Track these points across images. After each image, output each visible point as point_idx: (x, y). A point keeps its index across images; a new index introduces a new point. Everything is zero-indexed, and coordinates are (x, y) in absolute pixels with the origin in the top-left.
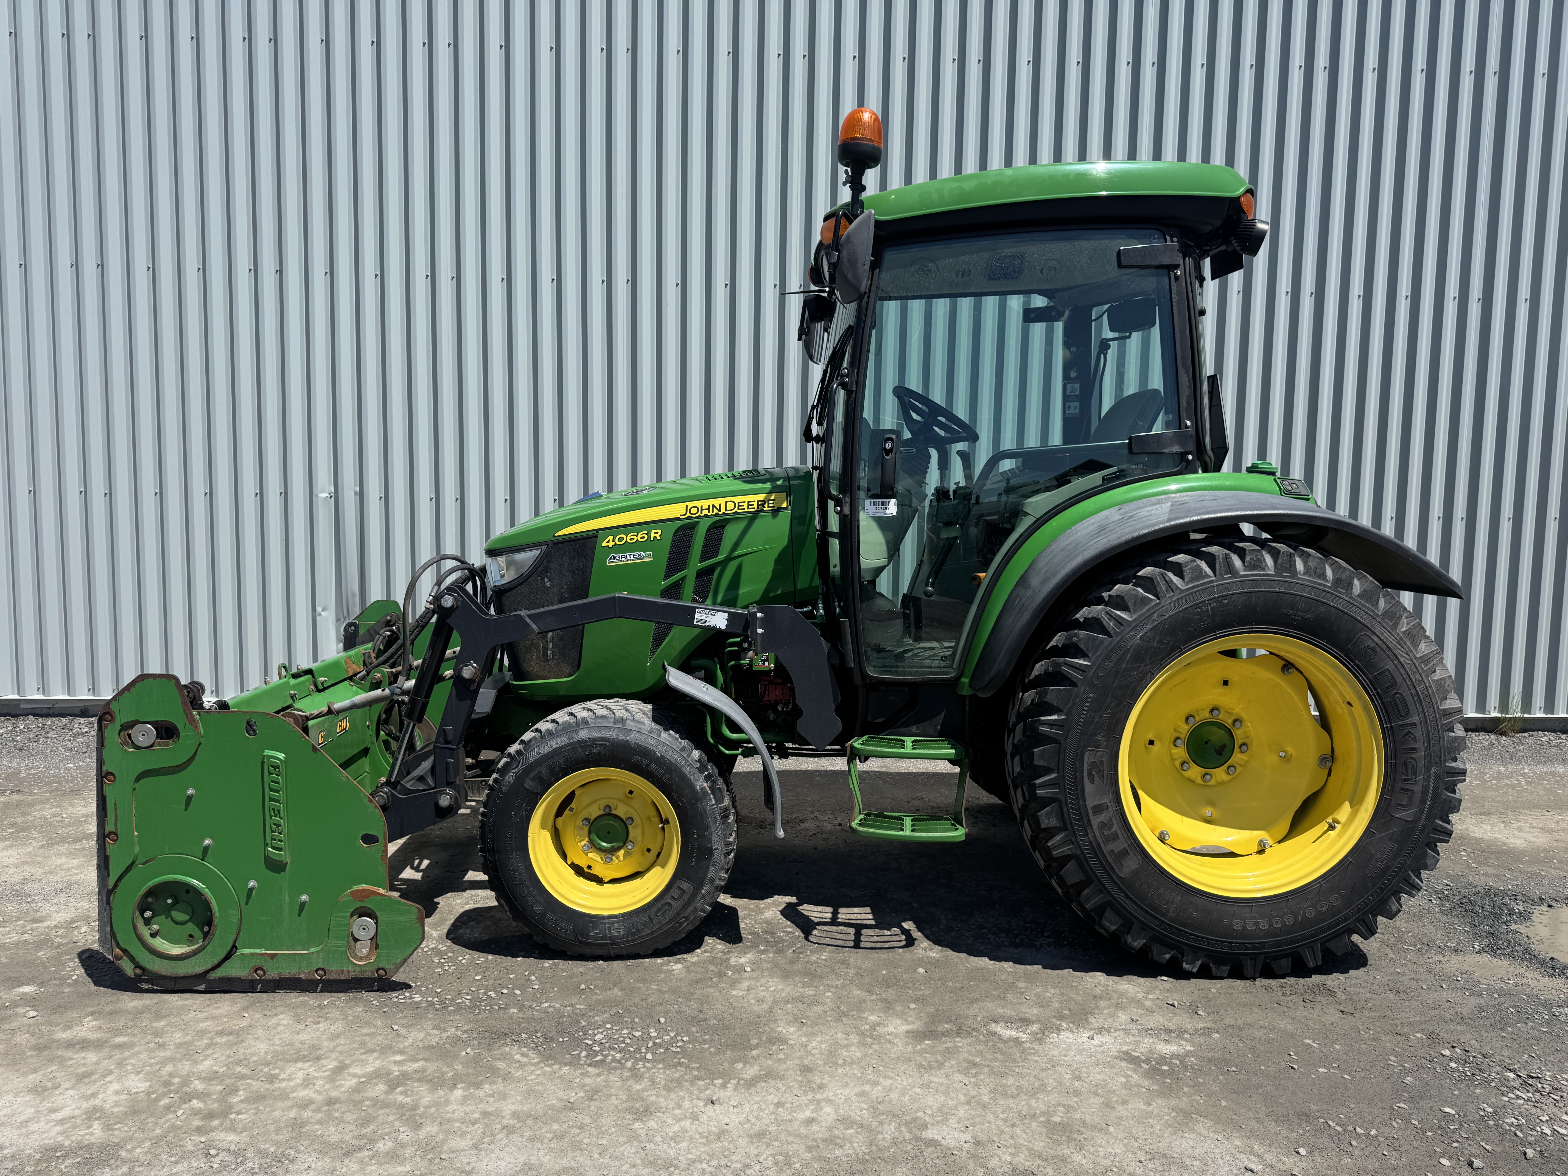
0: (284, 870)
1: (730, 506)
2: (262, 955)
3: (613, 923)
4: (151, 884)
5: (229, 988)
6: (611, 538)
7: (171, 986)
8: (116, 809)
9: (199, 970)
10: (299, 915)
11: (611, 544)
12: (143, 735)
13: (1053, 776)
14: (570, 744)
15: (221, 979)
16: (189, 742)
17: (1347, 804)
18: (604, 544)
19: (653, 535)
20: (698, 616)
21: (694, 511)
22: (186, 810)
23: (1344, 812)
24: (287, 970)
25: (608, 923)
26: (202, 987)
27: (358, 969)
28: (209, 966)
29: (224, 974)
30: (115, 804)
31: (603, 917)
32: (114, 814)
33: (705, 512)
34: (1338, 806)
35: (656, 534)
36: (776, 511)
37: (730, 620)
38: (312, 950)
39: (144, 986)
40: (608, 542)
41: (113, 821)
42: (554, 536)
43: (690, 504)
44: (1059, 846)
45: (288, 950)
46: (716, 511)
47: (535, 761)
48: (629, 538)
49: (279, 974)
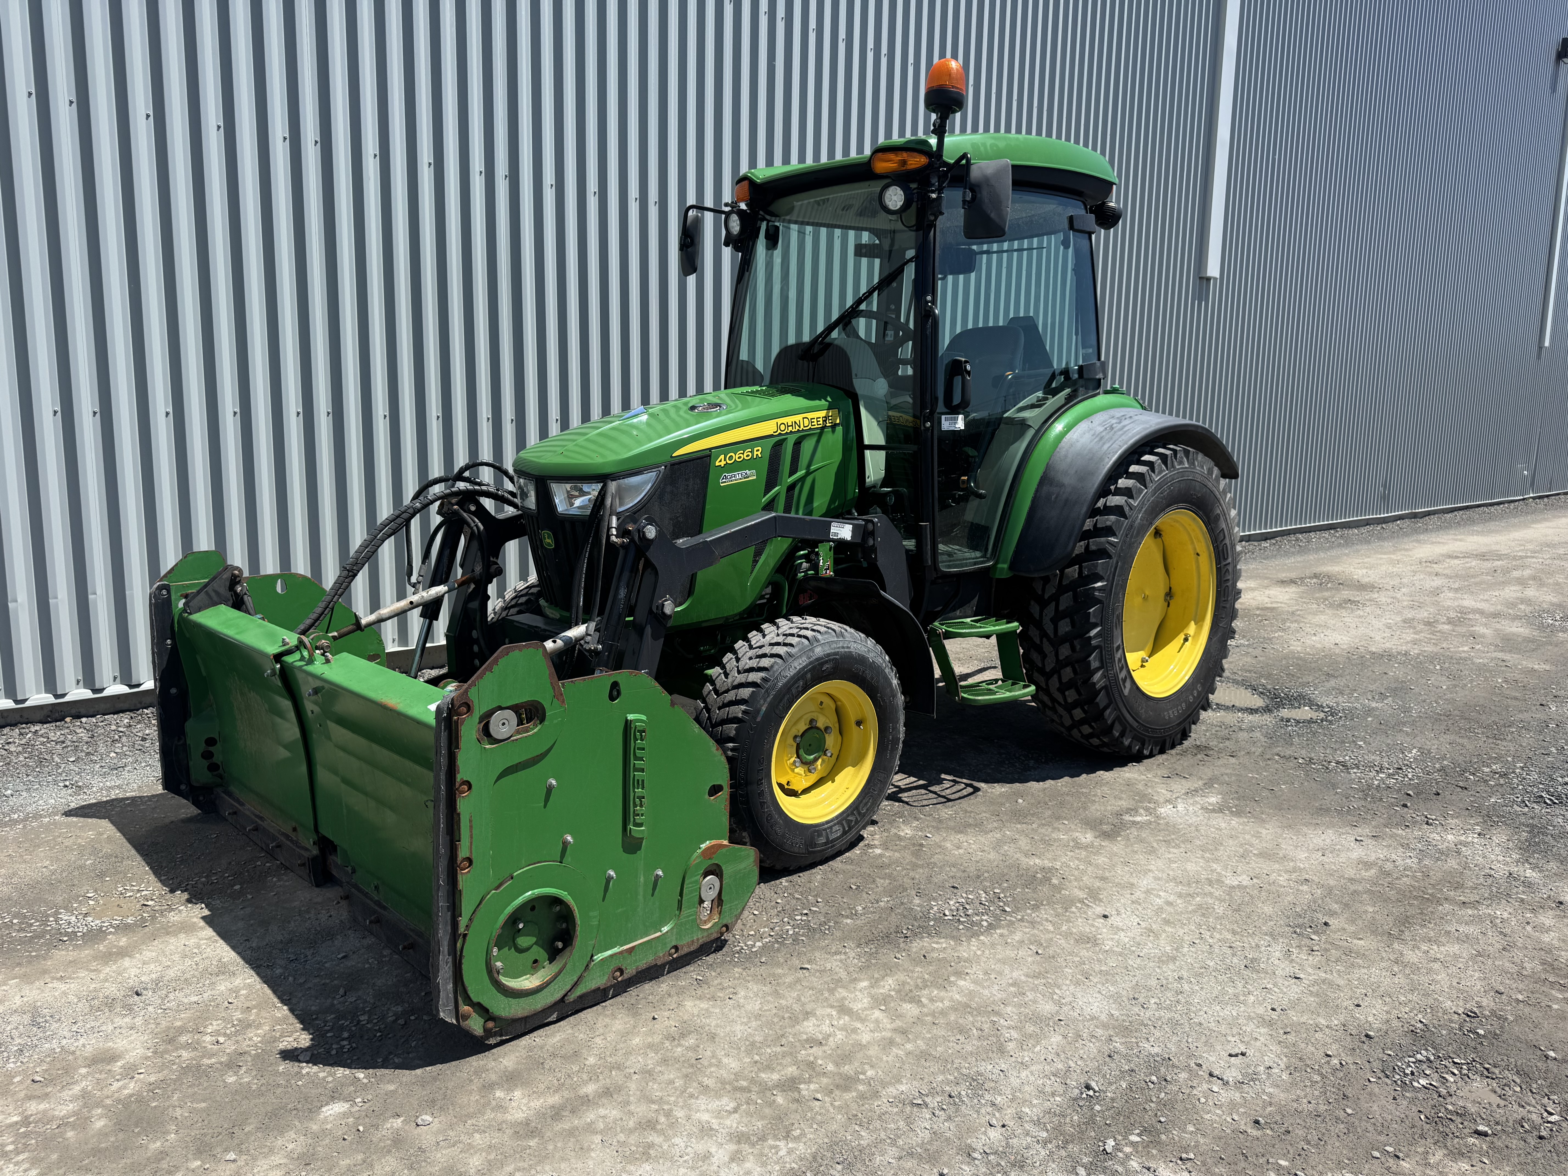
0: (639, 848)
1: (806, 422)
2: (621, 953)
3: (831, 827)
4: (509, 909)
5: (581, 1006)
6: (722, 457)
7: (521, 1029)
8: (471, 827)
9: (558, 996)
10: (653, 895)
11: (723, 463)
12: (504, 724)
13: (1099, 629)
14: (811, 663)
15: (581, 997)
16: (555, 721)
17: (1193, 623)
18: (717, 464)
19: (755, 453)
20: (833, 530)
21: (783, 427)
22: (545, 806)
23: (1192, 629)
24: (644, 961)
25: (828, 828)
26: (554, 1017)
27: (705, 934)
28: (568, 987)
29: (584, 991)
30: (471, 821)
31: (823, 824)
32: (468, 834)
33: (790, 428)
34: (1187, 625)
35: (758, 452)
36: (834, 426)
37: (854, 531)
38: (665, 929)
39: (492, 1041)
40: (720, 461)
41: (468, 844)
42: (672, 457)
43: (780, 421)
44: (1098, 681)
45: (642, 938)
46: (797, 428)
47: (785, 685)
48: (737, 456)
49: (637, 968)
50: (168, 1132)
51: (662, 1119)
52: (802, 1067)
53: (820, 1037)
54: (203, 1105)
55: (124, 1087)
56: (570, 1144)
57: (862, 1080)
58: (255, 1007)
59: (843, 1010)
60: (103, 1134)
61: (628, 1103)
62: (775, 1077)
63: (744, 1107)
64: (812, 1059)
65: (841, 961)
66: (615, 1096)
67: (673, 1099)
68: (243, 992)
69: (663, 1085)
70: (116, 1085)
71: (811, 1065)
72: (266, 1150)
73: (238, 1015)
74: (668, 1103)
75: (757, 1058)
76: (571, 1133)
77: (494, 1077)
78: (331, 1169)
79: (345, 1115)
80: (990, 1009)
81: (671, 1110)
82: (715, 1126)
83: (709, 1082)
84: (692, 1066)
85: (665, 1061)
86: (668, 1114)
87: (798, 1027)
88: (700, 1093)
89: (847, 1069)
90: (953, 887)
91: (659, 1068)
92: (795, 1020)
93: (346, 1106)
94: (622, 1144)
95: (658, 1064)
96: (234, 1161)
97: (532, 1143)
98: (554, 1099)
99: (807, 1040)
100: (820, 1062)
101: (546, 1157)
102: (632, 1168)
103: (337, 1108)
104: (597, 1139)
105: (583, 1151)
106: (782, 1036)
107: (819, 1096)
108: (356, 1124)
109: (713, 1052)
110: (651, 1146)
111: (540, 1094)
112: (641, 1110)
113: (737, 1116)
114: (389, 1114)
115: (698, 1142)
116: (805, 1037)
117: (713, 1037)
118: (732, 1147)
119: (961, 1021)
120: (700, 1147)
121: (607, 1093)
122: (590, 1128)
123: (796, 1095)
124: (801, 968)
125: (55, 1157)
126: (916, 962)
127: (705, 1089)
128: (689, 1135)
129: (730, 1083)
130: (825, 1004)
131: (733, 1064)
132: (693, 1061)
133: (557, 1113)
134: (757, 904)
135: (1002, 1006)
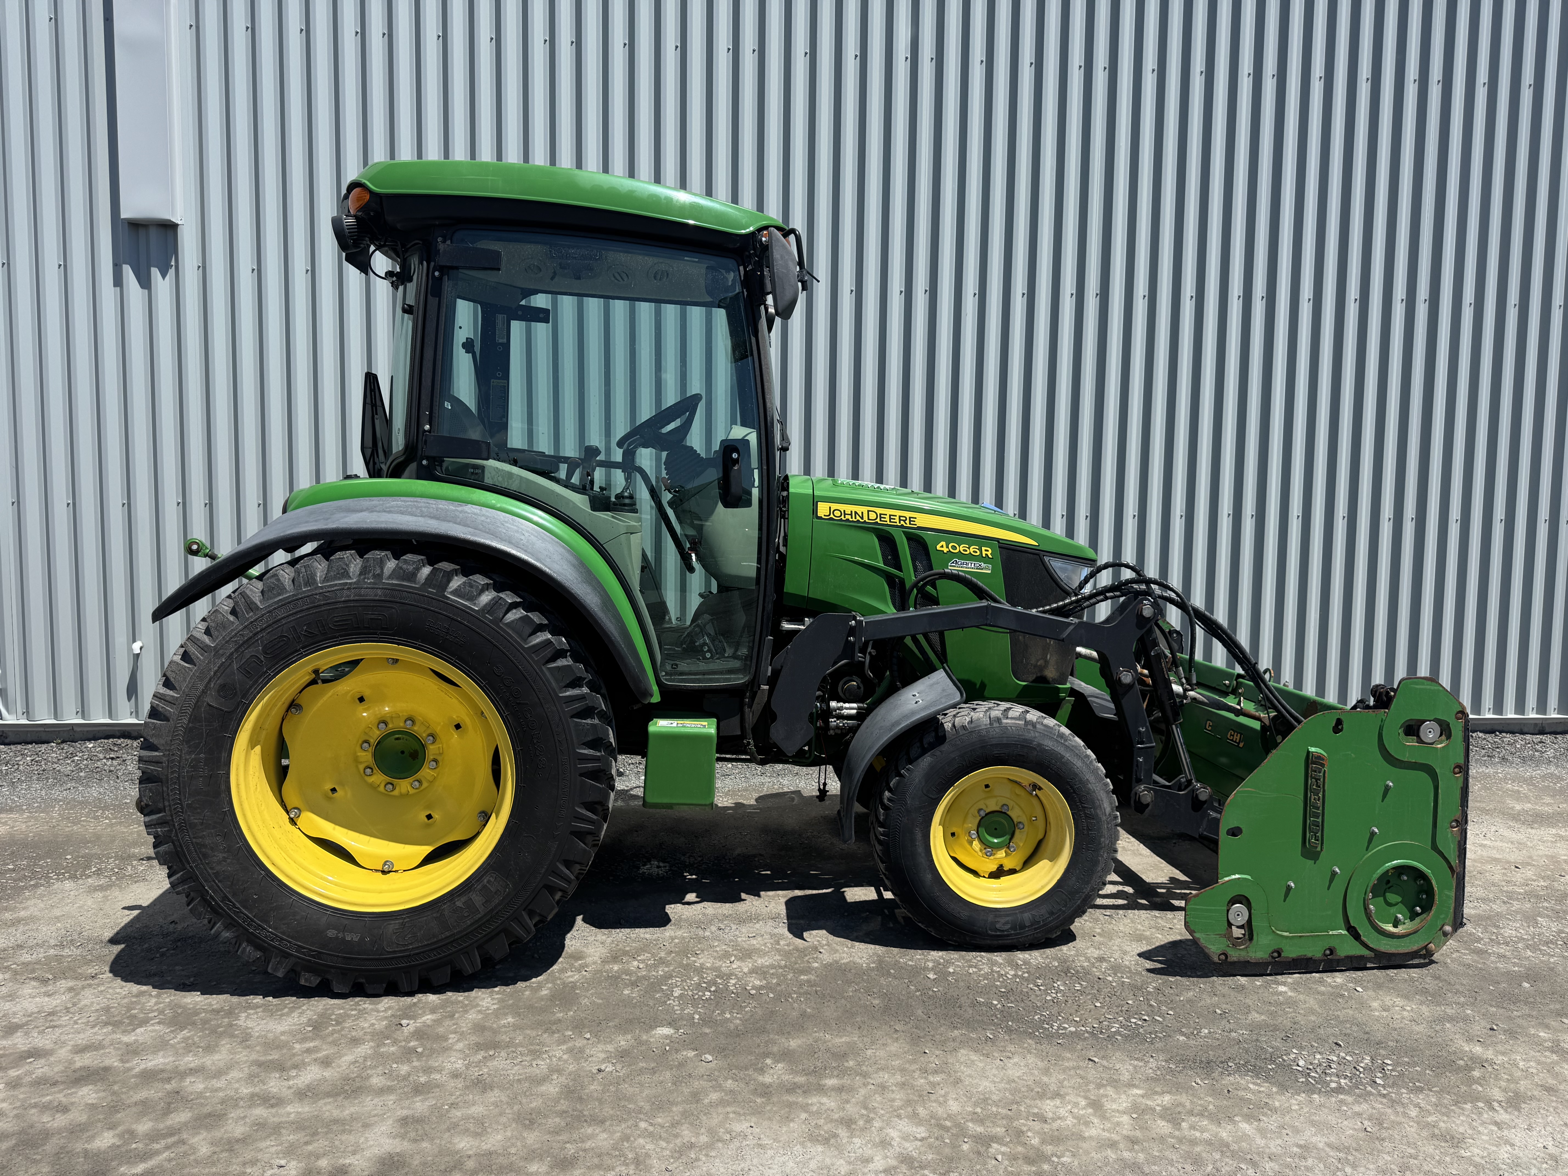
50: (570, 1010)
51: (861, 1123)
52: (1010, 1131)
53: (1050, 1115)
54: (600, 1001)
55: (572, 976)
56: (782, 1112)
57: (1053, 1162)
58: (676, 952)
59: (1096, 1105)
60: (542, 999)
61: (847, 1102)
62: (980, 1129)
63: (932, 1140)
64: (1025, 1129)
65: (1135, 1067)
66: (843, 1094)
67: (882, 1112)
68: (677, 941)
69: (884, 1101)
70: (570, 973)
71: (1020, 1133)
72: (608, 1040)
73: (663, 954)
74: (876, 1114)
75: (979, 1110)
76: (790, 1105)
77: (775, 1049)
78: (631, 1065)
79: (667, 1037)
80: (1249, 1157)
81: (873, 1119)
82: (894, 1143)
83: (921, 1111)
84: (920, 1096)
85: (903, 1085)
86: (869, 1121)
87: (1038, 1102)
88: (908, 1117)
89: (1049, 1149)
90: (1336, 1044)
91: (894, 1088)
92: (1042, 1096)
93: (672, 1031)
94: (817, 1126)
95: (897, 1085)
96: (588, 1039)
97: (759, 1100)
98: (801, 1079)
99: (1035, 1114)
100: (1030, 1134)
101: (760, 1113)
102: (809, 1145)
103: (666, 1031)
104: (804, 1116)
105: (788, 1119)
106: (1017, 1103)
107: (999, 1157)
108: (667, 1044)
109: (947, 1094)
110: (835, 1136)
111: (793, 1072)
112: (852, 1109)
113: (919, 1143)
114: (692, 1046)
115: (871, 1148)
116: (1036, 1111)
117: (958, 1081)
118: (894, 1162)
119: (1204, 1155)
120: (869, 1152)
121: (840, 1089)
122: (805, 1108)
123: (982, 1150)
124: (1089, 1059)
125: (511, 1002)
126: (1214, 1091)
127: (914, 1116)
128: (869, 1142)
129: (938, 1119)
130: (1082, 1094)
131: (954, 1106)
132: (925, 1093)
133: (792, 1089)
134: (1107, 999)
135: (1267, 1159)
